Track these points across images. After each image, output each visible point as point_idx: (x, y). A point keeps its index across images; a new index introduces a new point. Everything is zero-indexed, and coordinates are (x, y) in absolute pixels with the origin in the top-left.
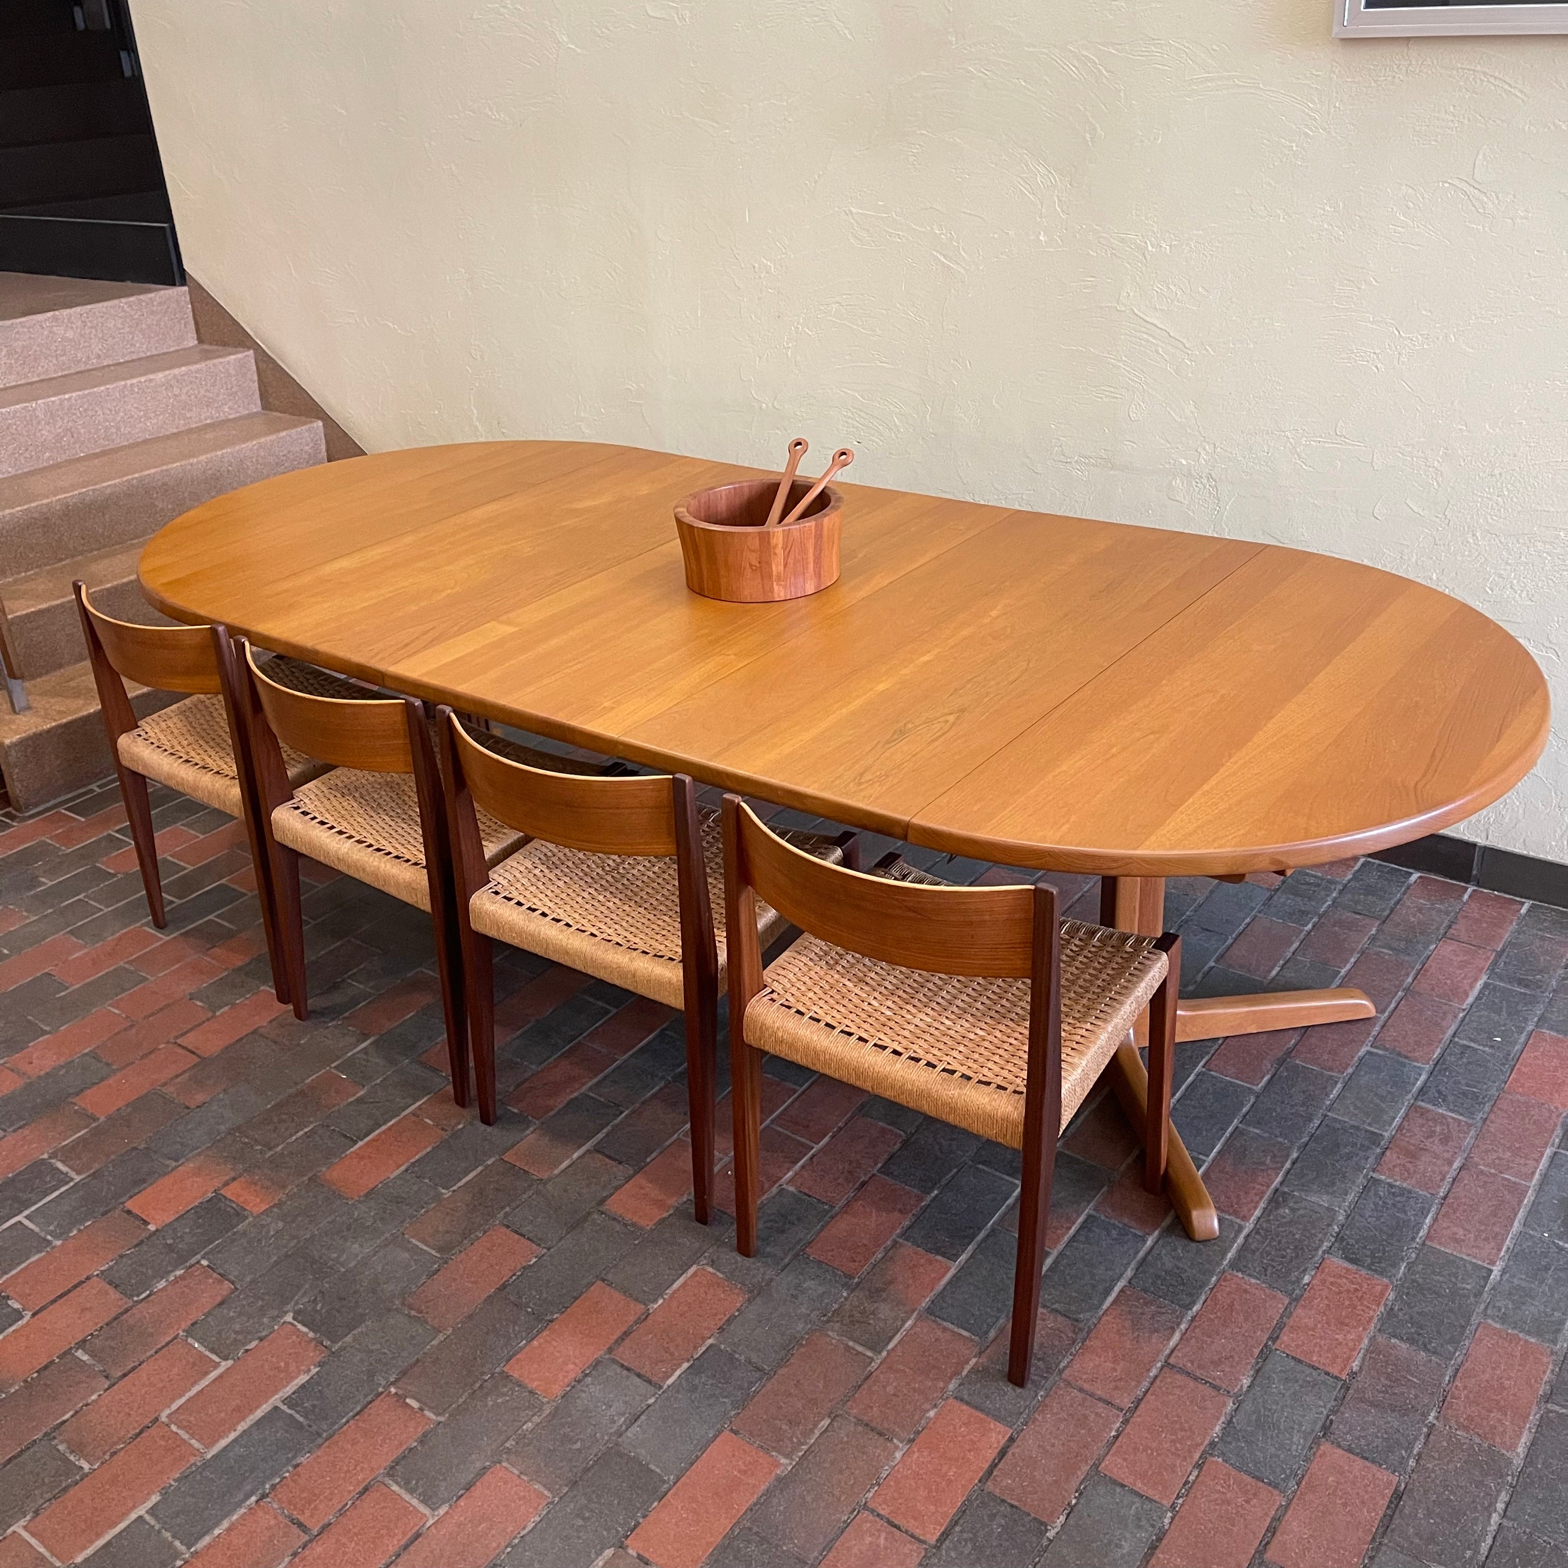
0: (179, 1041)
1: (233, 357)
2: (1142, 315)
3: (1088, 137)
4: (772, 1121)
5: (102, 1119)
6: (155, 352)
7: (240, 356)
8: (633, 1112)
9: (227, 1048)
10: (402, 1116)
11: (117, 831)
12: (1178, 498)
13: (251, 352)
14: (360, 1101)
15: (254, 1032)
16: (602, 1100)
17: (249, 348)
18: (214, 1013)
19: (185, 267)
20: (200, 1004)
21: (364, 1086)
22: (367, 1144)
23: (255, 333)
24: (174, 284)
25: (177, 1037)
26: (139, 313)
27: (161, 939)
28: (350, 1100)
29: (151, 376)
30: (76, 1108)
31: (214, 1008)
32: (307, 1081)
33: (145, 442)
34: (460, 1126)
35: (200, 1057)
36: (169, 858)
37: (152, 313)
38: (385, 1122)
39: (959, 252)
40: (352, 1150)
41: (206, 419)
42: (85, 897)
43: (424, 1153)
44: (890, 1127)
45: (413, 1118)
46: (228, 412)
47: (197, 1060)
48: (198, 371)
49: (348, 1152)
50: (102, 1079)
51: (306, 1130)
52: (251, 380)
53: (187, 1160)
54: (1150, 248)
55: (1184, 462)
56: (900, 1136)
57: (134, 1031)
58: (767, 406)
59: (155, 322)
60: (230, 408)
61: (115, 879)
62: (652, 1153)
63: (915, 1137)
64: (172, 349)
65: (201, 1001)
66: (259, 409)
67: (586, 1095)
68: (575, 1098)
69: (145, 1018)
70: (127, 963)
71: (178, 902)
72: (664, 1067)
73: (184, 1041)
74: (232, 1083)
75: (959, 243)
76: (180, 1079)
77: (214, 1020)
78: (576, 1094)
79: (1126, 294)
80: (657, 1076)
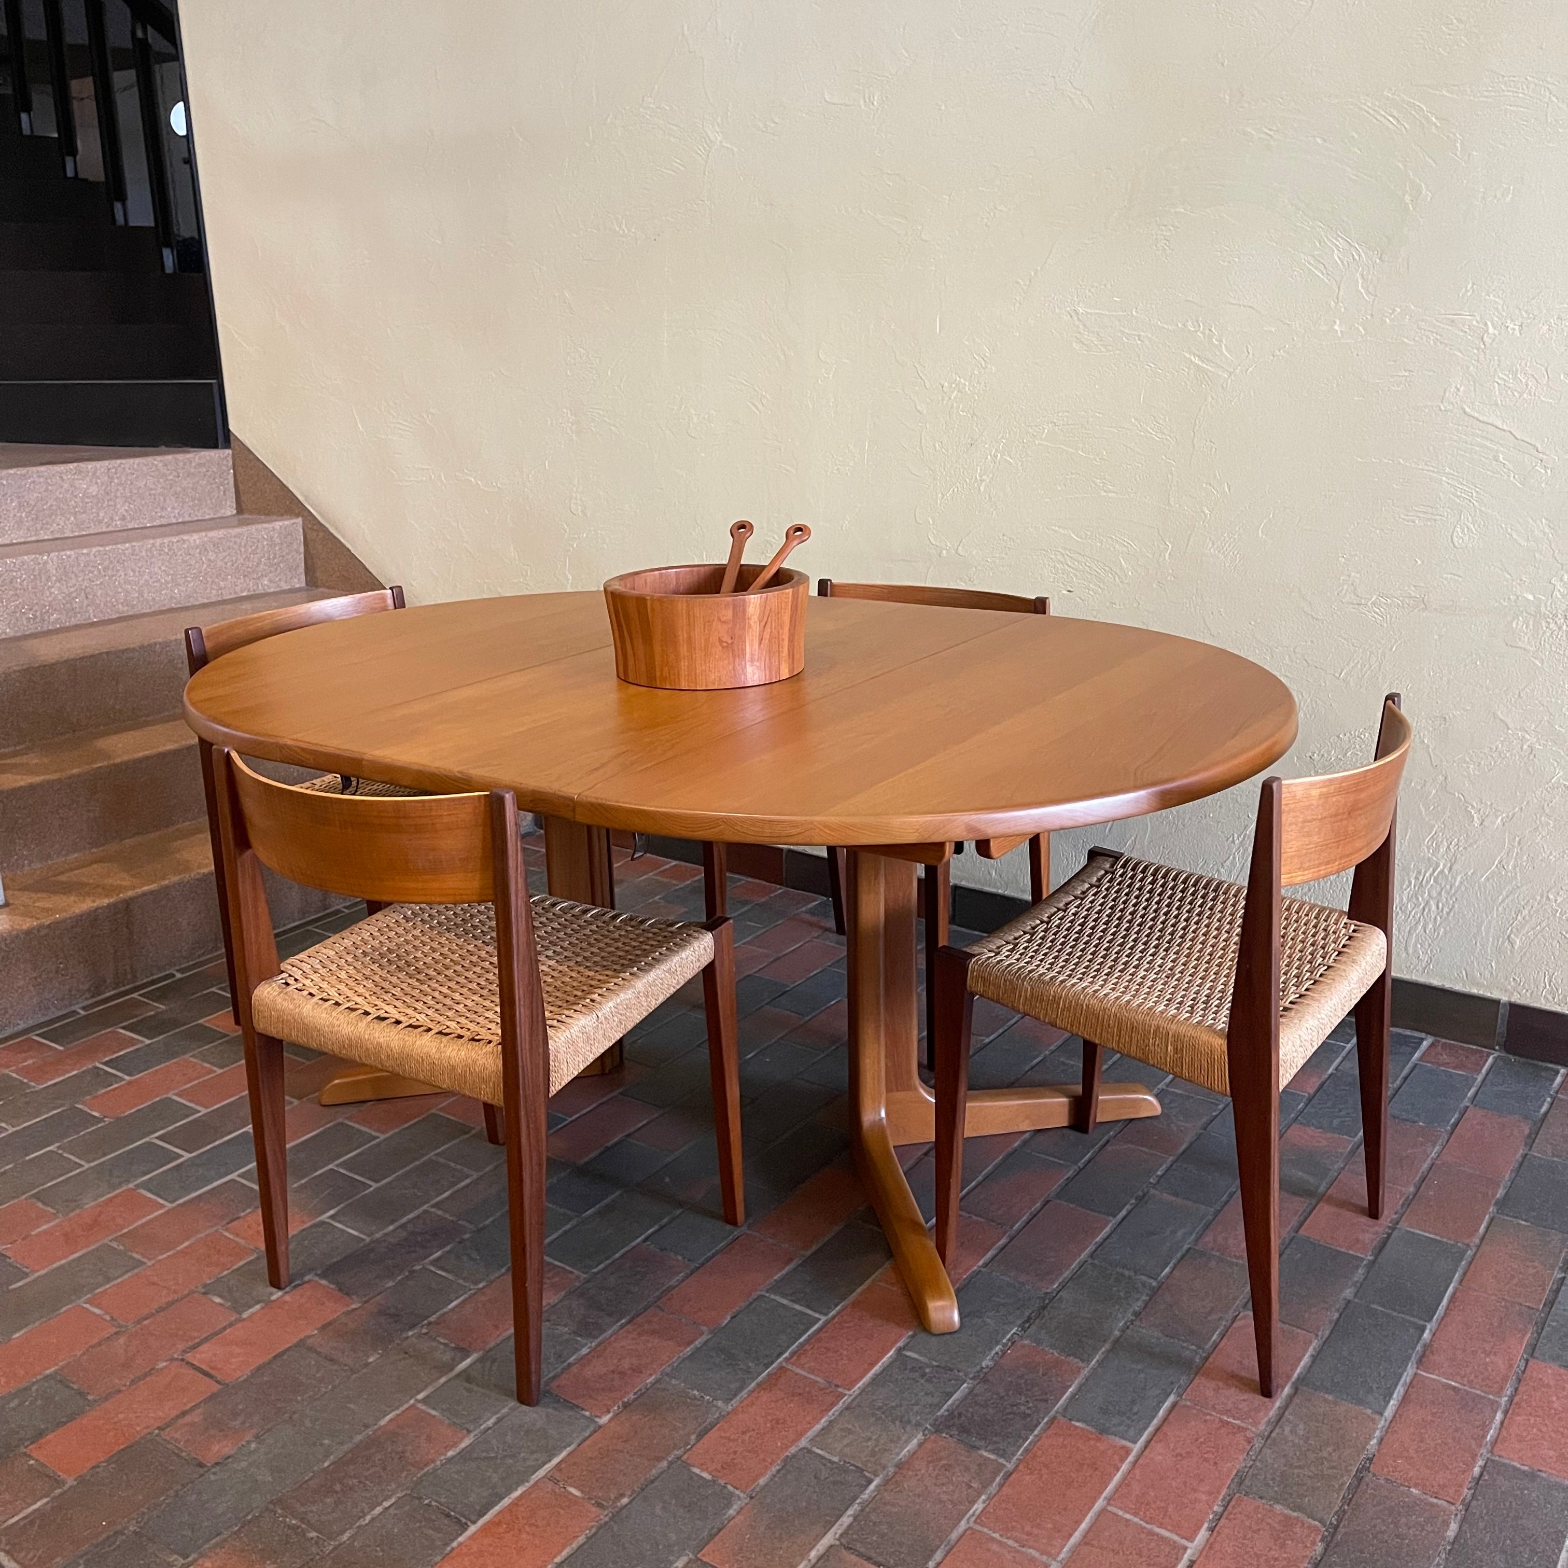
0: (189, 1357)
1: (280, 523)
2: (1476, 415)
3: (1407, 198)
4: (1109, 1500)
5: (71, 1482)
6: (187, 519)
7: (287, 523)
8: (886, 1482)
9: (258, 1369)
10: (532, 1482)
11: (106, 1064)
12: (1520, 644)
13: (299, 520)
14: (464, 1456)
15: (301, 1343)
16: (835, 1459)
17: (297, 516)
18: (240, 1313)
19: (232, 427)
20: (217, 1300)
21: (469, 1432)
22: (484, 1529)
23: (307, 498)
24: (215, 446)
25: (185, 1352)
26: (175, 474)
27: (162, 1206)
28: (450, 1453)
29: (185, 537)
30: (32, 1462)
31: (238, 1307)
32: (383, 1422)
33: (171, 610)
34: (625, 1501)
35: (219, 1382)
36: (175, 1098)
37: (189, 474)
38: (509, 1491)
39: (1221, 351)
40: (460, 1539)
41: (242, 592)
42: (59, 1148)
43: (575, 1545)
44: (1295, 1514)
45: (550, 1485)
46: (268, 584)
47: (216, 1387)
48: (238, 536)
49: (455, 1544)
50: (71, 1418)
51: (386, 1504)
52: (297, 551)
53: (201, 1555)
54: (1491, 330)
55: (1531, 597)
56: (1317, 1529)
57: (122, 1340)
58: (948, 552)
59: (191, 485)
60: (270, 581)
61: (102, 1124)
62: (933, 1552)
63: (1342, 1530)
64: (208, 517)
65: (221, 1296)
66: (304, 584)
67: (810, 1451)
68: (794, 1456)
69: (139, 1322)
70: (115, 1239)
71: (187, 1156)
72: (916, 1408)
73: (195, 1358)
74: (269, 1426)
75: (1220, 341)
76: (188, 1419)
77: (240, 1325)
78: (793, 1450)
79: (1453, 389)
80: (909, 1422)
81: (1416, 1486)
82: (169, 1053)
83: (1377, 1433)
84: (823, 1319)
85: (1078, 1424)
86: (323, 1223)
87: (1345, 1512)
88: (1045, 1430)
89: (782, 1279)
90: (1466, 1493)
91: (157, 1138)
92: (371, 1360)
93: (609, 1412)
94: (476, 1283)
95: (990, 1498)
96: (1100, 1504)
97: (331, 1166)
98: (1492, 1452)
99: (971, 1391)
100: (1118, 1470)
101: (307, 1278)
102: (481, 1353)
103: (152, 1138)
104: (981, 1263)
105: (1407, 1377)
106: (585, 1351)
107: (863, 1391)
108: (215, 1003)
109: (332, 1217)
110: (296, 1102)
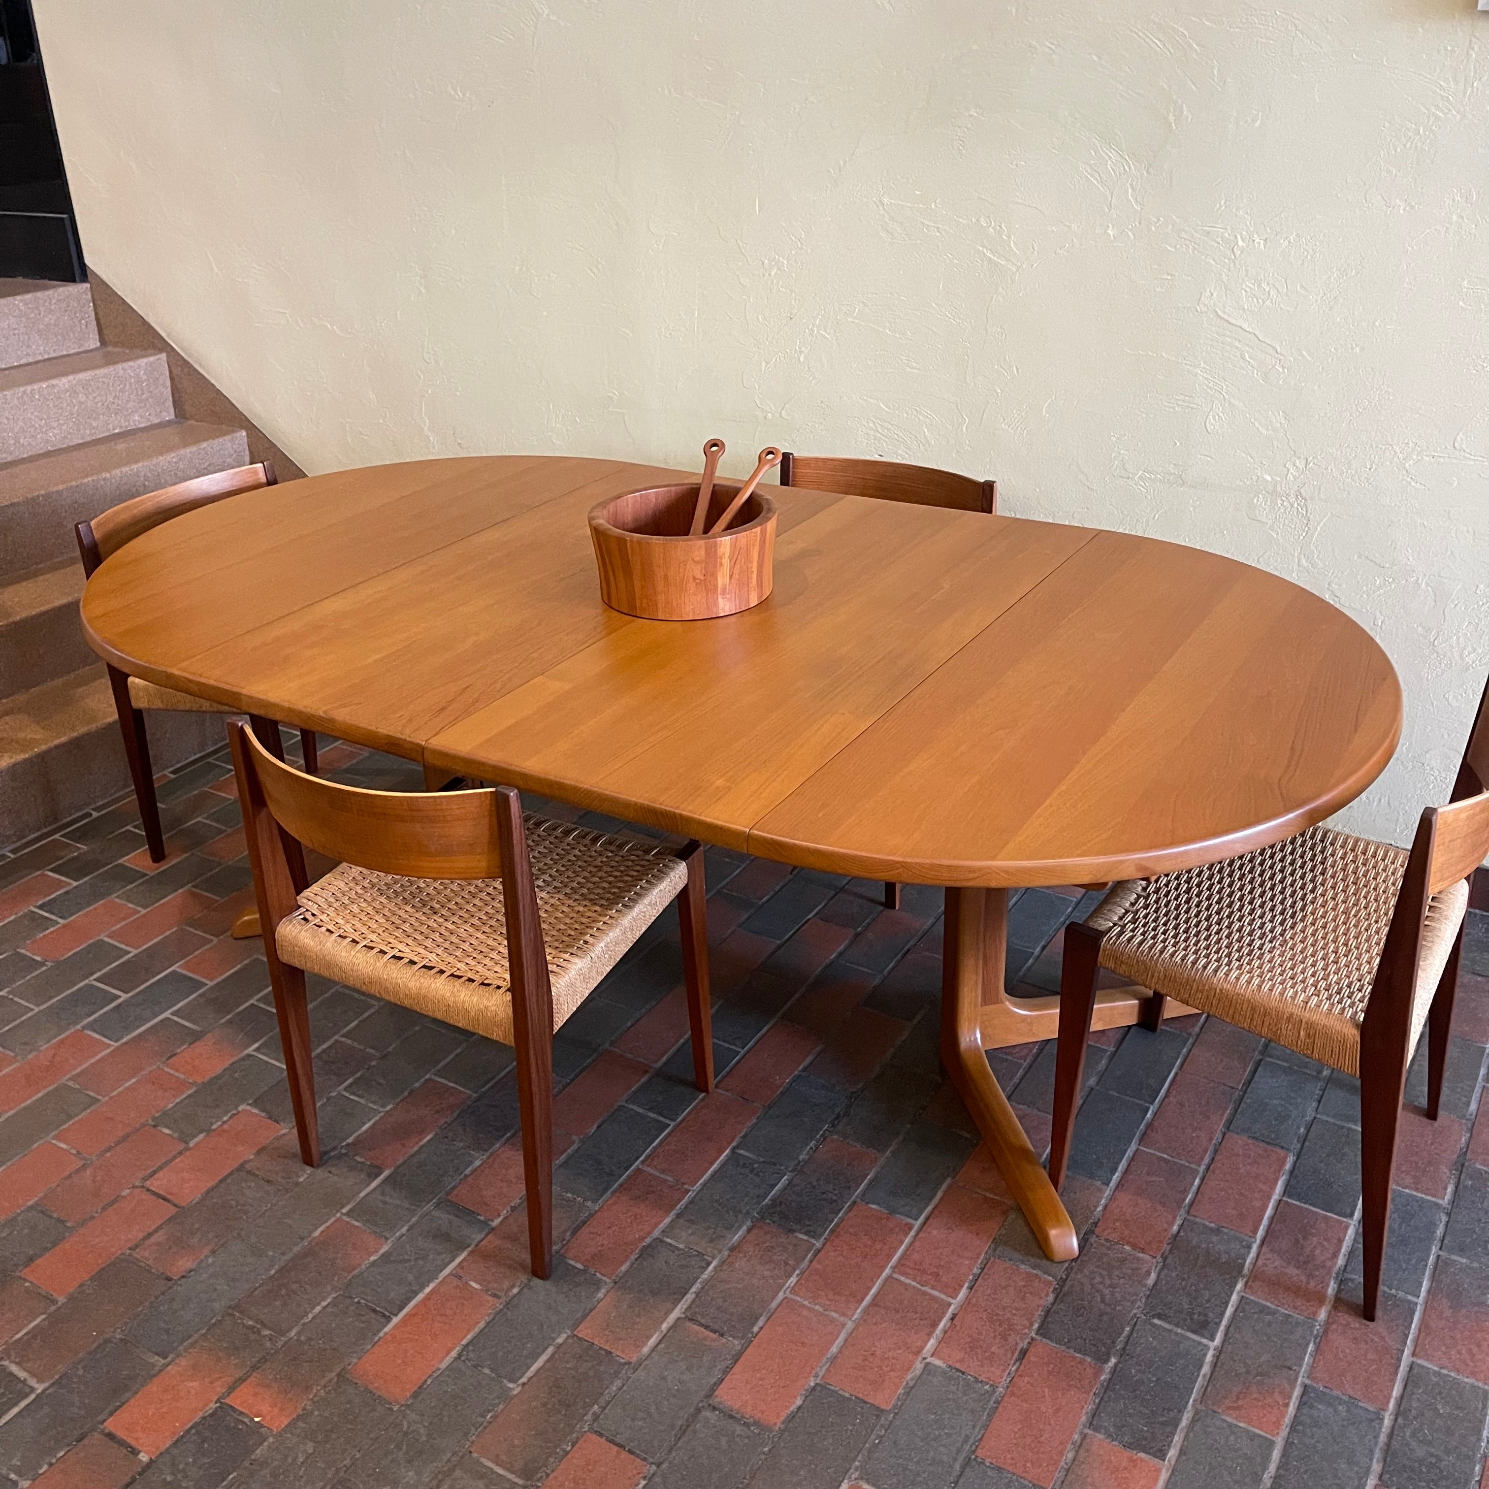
0: (147, 1184)
1: (145, 360)
2: (1226, 317)
3: (1171, 118)
4: (894, 1268)
5: (62, 1300)
6: (53, 355)
7: (152, 359)
8: (723, 1263)
9: (208, 1192)
10: (440, 1279)
11: (41, 907)
12: (1259, 518)
13: (163, 356)
14: (386, 1258)
15: (241, 1168)
16: (681, 1246)
17: (161, 351)
18: (187, 1143)
19: (87, 261)
20: (167, 1131)
21: (387, 1239)
22: (404, 1320)
23: (168, 335)
24: (72, 280)
25: (145, 1179)
26: (36, 312)
27: (109, 1046)
28: (373, 1258)
29: (54, 382)
30: (27, 1284)
31: (184, 1138)
32: (316, 1234)
33: (48, 454)
34: (515, 1290)
35: (176, 1206)
36: (106, 939)
37: (51, 311)
38: (422, 1288)
39: (1009, 246)
40: (386, 1330)
41: (114, 429)
42: (8, 992)
43: (477, 1330)
44: (1034, 1272)
45: (455, 1281)
46: (137, 420)
47: (173, 1210)
48: (105, 376)
49: (381, 1334)
50: (55, 1244)
51: (324, 1304)
52: (164, 385)
53: (179, 1355)
54: (1240, 243)
55: (1269, 478)
56: (1050, 1283)
57: (89, 1172)
58: (773, 415)
59: (52, 322)
60: (142, 417)
61: (44, 968)
62: (757, 1319)
63: (1068, 1283)
64: (72, 352)
65: (168, 1128)
66: (173, 416)
67: (662, 1241)
68: (649, 1246)
69: (102, 1154)
70: (70, 1079)
71: (124, 997)
72: (746, 1199)
73: (154, 1184)
74: (222, 1242)
75: (1009, 237)
76: (154, 1239)
77: (188, 1153)
78: (648, 1240)
79: (1208, 294)
80: (740, 1211)
81: (1128, 1243)
82: (96, 894)
83: (1103, 1201)
84: (672, 1124)
85: (873, 1206)
86: (249, 1056)
87: (1072, 1269)
88: (847, 1213)
89: (639, 1090)
90: (1166, 1247)
91: (96, 979)
92: (301, 1179)
93: (499, 1216)
94: (383, 1106)
95: (802, 1273)
96: (887, 1271)
97: (251, 1002)
98: (1188, 1213)
99: (790, 1182)
100: (902, 1242)
101: (240, 1108)
102: (392, 1169)
103: (91, 980)
104: (800, 1068)
105: (1129, 1153)
106: (478, 1163)
107: (704, 1185)
108: (131, 842)
109: (257, 1050)
110: (215, 940)
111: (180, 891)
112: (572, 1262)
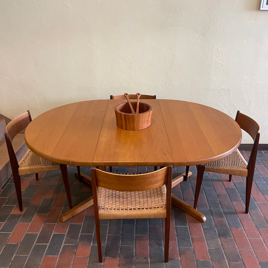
2: (217, 61)
3: (207, 28)
4: (248, 237)
11: (1, 231)
12: (222, 94)
16: (214, 248)
27: (57, 257)
36: (28, 233)
42: (16, 255)
44: (266, 229)
55: (223, 87)
58: (126, 87)
62: (239, 256)
67: (210, 249)
71: (48, 244)
72: (214, 235)
75: (177, 50)
78: (208, 250)
79: (213, 57)
80: (215, 238)
82: (13, 223)
83: (261, 213)
84: (188, 227)
85: (233, 228)
88: (231, 231)
89: (175, 223)
91: (36, 243)
93: (179, 257)
94: (133, 245)
97: (80, 234)
99: (217, 229)
100: (244, 232)
101: (104, 258)
102: (149, 257)
105: (256, 204)
109: (93, 244)
110: (56, 224)
111: (35, 215)
112: (200, 260)
